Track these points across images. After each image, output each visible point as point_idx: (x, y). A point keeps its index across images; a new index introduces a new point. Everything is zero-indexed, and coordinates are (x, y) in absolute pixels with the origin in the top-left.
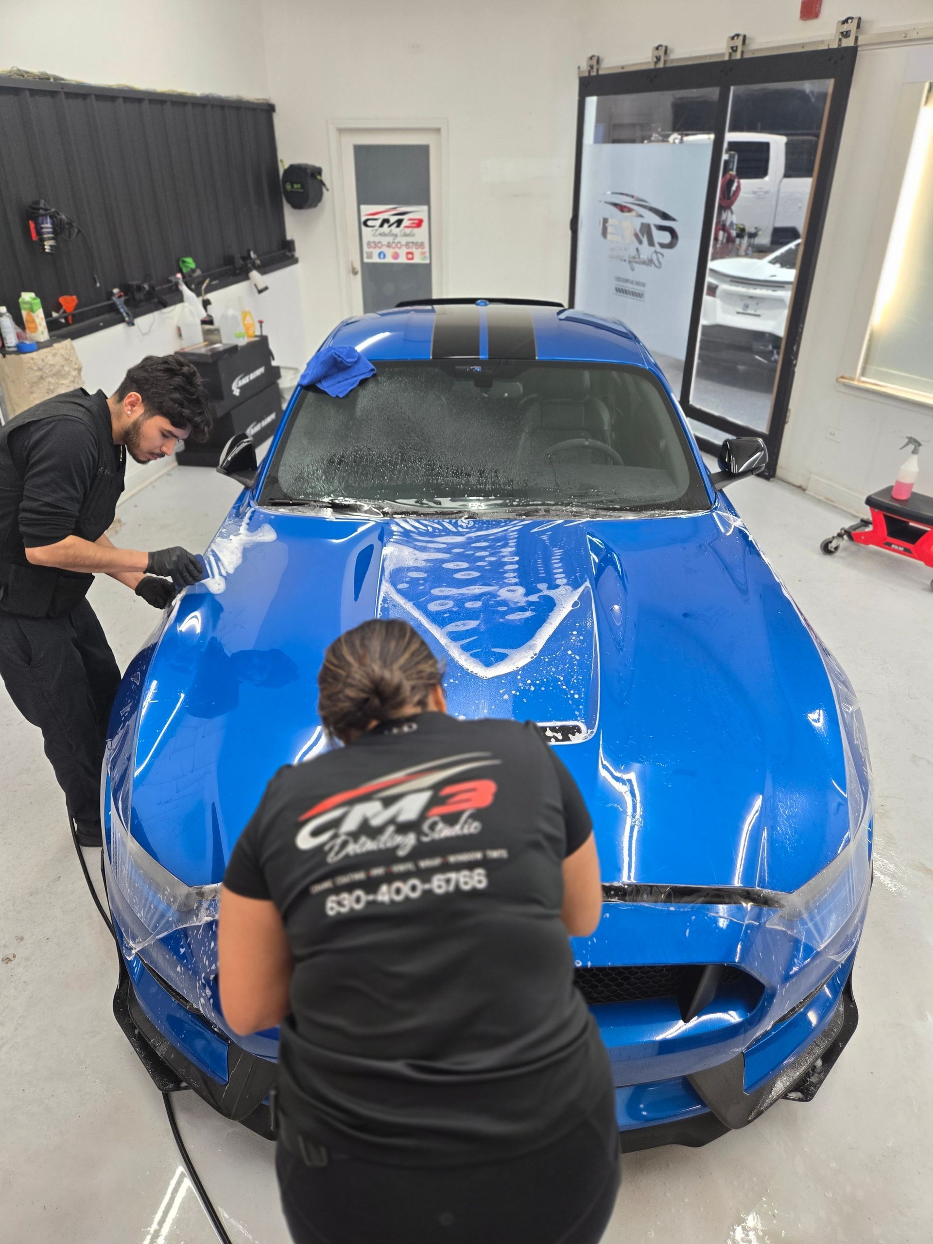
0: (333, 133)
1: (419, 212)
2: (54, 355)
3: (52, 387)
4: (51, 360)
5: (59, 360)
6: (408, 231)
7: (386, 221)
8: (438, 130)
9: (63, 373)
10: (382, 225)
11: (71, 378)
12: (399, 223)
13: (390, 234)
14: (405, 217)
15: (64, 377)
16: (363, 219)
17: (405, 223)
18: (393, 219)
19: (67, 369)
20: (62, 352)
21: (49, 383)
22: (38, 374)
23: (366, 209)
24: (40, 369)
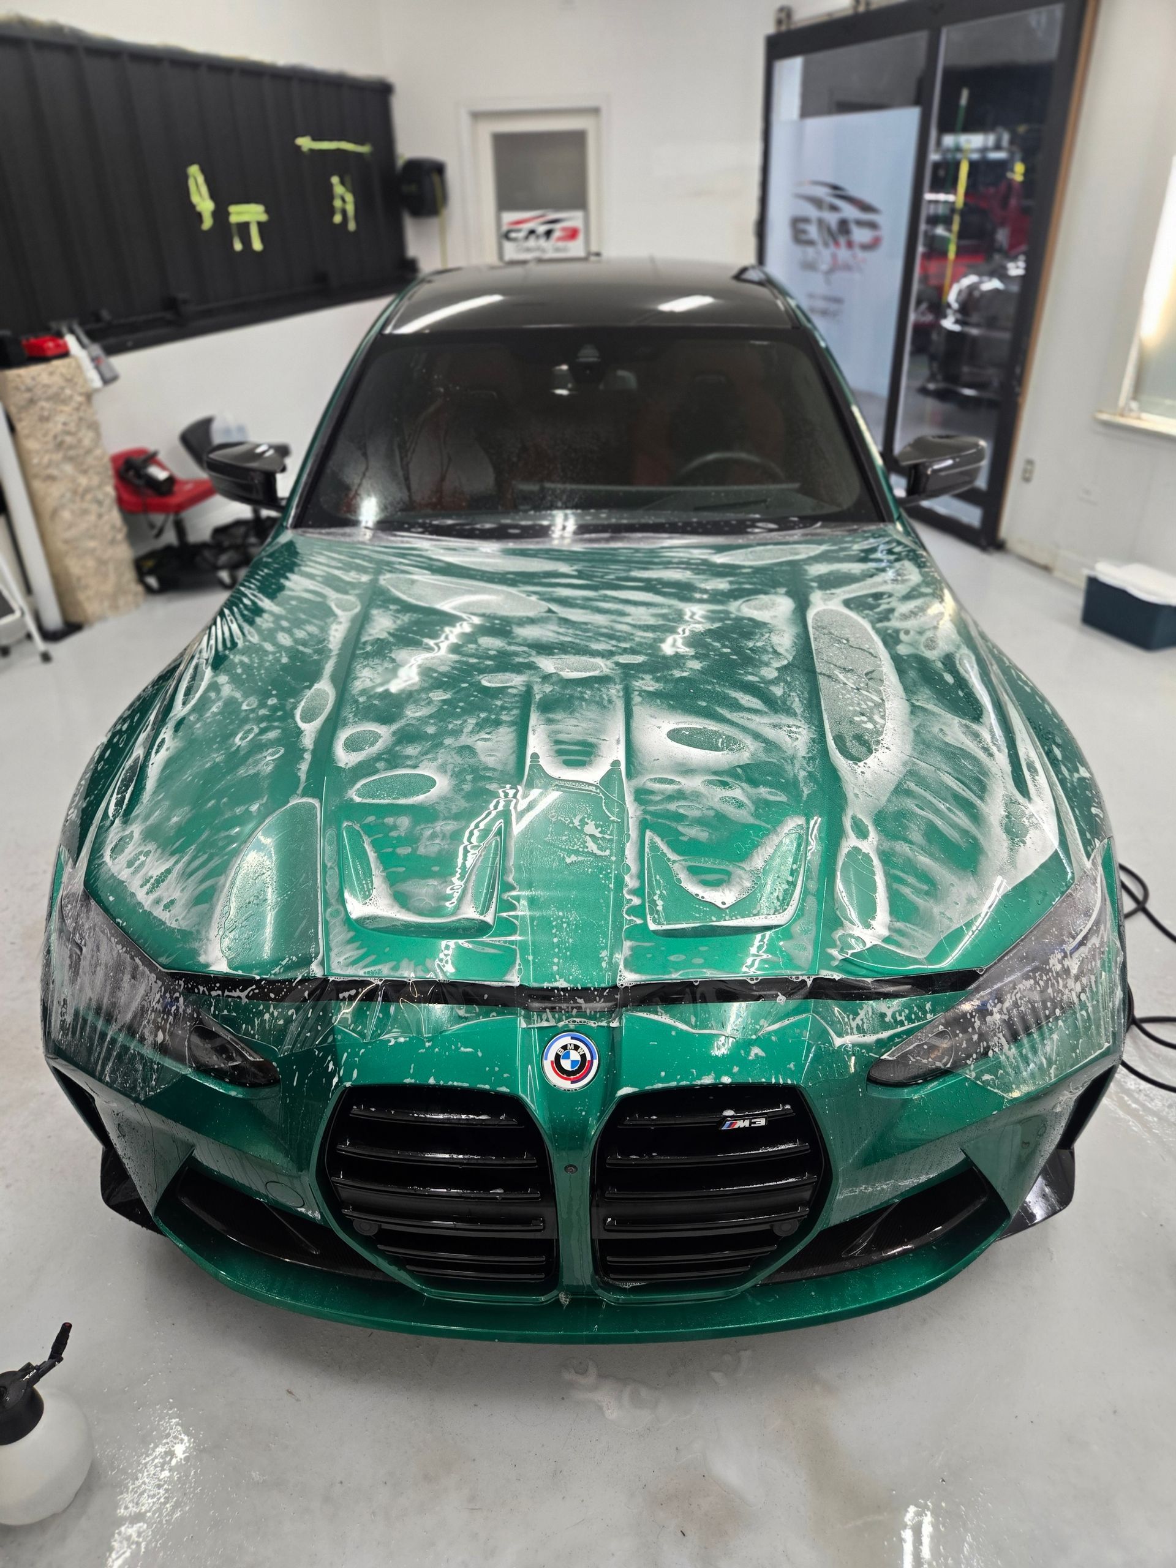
0: (465, 120)
1: (574, 219)
2: (51, 374)
3: (46, 413)
4: (45, 379)
5: (57, 380)
6: (561, 244)
7: (532, 232)
8: (595, 111)
9: (62, 396)
10: (527, 238)
11: (74, 404)
12: (548, 233)
13: (539, 249)
14: (557, 226)
15: (64, 402)
16: (505, 228)
17: (557, 234)
18: (542, 229)
19: (68, 392)
20: (64, 371)
21: (42, 408)
22: (27, 395)
23: (509, 217)
24: (29, 390)
